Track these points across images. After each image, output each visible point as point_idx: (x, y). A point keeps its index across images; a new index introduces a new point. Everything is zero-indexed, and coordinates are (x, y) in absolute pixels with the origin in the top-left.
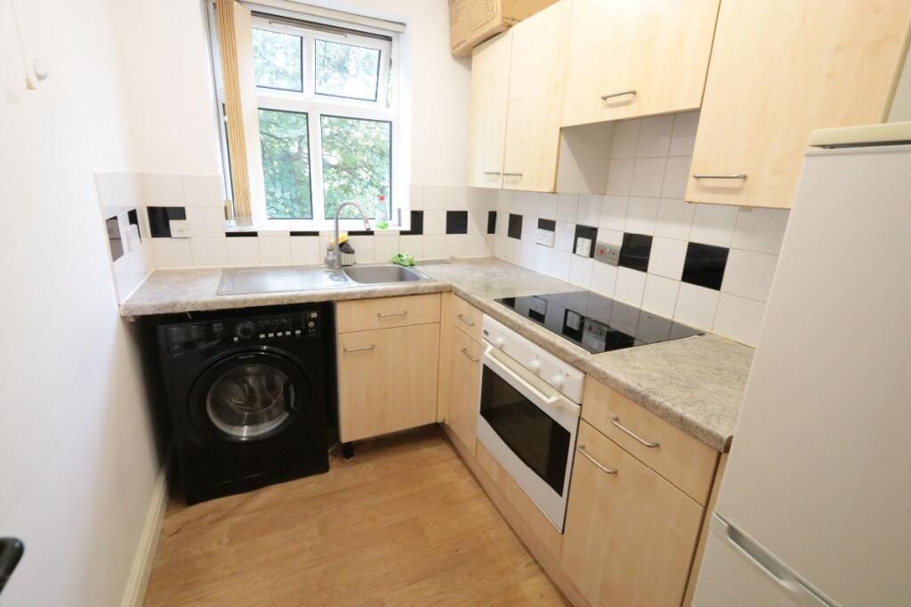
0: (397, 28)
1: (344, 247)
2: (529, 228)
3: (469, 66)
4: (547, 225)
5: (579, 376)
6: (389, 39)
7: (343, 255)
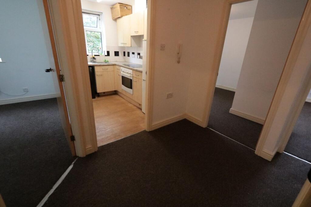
0: (101, 14)
1: (94, 58)
2: (131, 54)
3: (116, 22)
4: (133, 53)
5: (132, 71)
6: (99, 15)
7: (94, 60)
